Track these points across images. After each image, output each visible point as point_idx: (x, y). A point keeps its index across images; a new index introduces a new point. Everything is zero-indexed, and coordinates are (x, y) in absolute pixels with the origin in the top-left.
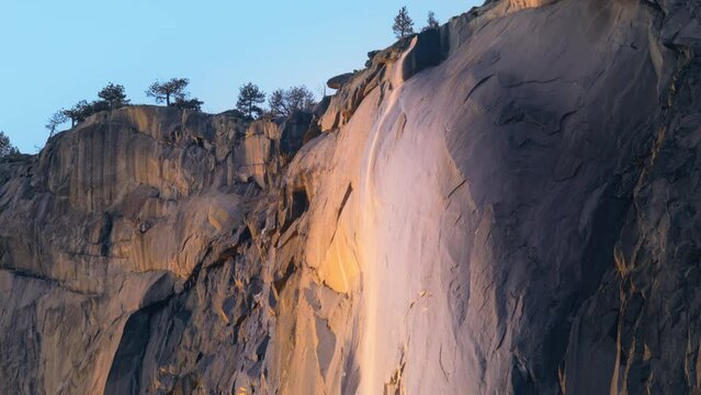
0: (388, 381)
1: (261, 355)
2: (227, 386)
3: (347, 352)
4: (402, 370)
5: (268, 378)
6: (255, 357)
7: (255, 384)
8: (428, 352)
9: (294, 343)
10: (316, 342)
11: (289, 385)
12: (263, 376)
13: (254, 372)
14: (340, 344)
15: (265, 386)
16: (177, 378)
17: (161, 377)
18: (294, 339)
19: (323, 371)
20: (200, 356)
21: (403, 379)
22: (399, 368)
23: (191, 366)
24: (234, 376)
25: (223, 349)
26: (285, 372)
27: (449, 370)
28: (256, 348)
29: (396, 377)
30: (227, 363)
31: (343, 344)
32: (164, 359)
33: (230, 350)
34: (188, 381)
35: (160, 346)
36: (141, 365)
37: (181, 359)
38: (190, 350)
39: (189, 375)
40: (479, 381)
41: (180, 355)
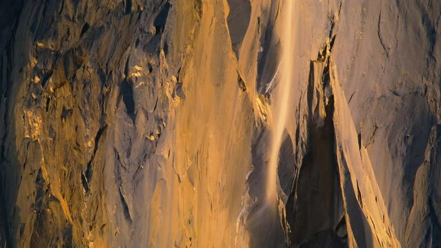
0: (315, 57)
1: (160, 26)
2: (118, 64)
3: (264, 22)
4: (332, 44)
5: (170, 54)
6: (153, 30)
7: (152, 62)
8: (363, 22)
9: (200, 13)
10: (227, 10)
11: (195, 62)
12: (162, 52)
13: (152, 47)
14: (256, 13)
15: (165, 64)
16: (57, 55)
17: (39, 54)
18: (200, 7)
19: (236, 46)
20: (86, 27)
21: (333, 55)
22: (328, 41)
23: (74, 40)
24: (127, 52)
25: (113, 19)
26: (189, 47)
27: (390, 45)
28: (153, 20)
29: (325, 52)
30: (118, 38)
31: (259, 14)
32: (41, 32)
33: (122, 21)
34: (71, 59)
35: (36, 15)
36: (13, 36)
37: (62, 32)
38: (73, 20)
39: (72, 51)
40: (427, 56)
41: (62, 27)
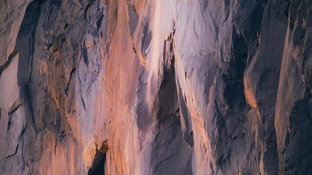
0: (166, 39)
1: (99, 25)
2: (81, 41)
3: (144, 23)
5: (103, 37)
6: (96, 26)
7: (96, 40)
8: (187, 24)
9: (117, 19)
10: (128, 18)
11: (114, 41)
12: (100, 36)
13: (95, 34)
14: (141, 19)
15: (101, 41)
16: (54, 37)
17: (46, 36)
18: (117, 17)
19: (132, 34)
20: (67, 25)
21: (175, 37)
22: (172, 32)
23: (62, 31)
24: (85, 36)
25: (79, 22)
26: (112, 34)
27: (199, 33)
28: (96, 22)
29: (171, 36)
30: (81, 29)
32: (47, 27)
33: (83, 22)
34: (60, 38)
35: (45, 20)
36: (35, 30)
38: (61, 22)
39: (61, 35)
40: (215, 38)
41: (56, 26)
